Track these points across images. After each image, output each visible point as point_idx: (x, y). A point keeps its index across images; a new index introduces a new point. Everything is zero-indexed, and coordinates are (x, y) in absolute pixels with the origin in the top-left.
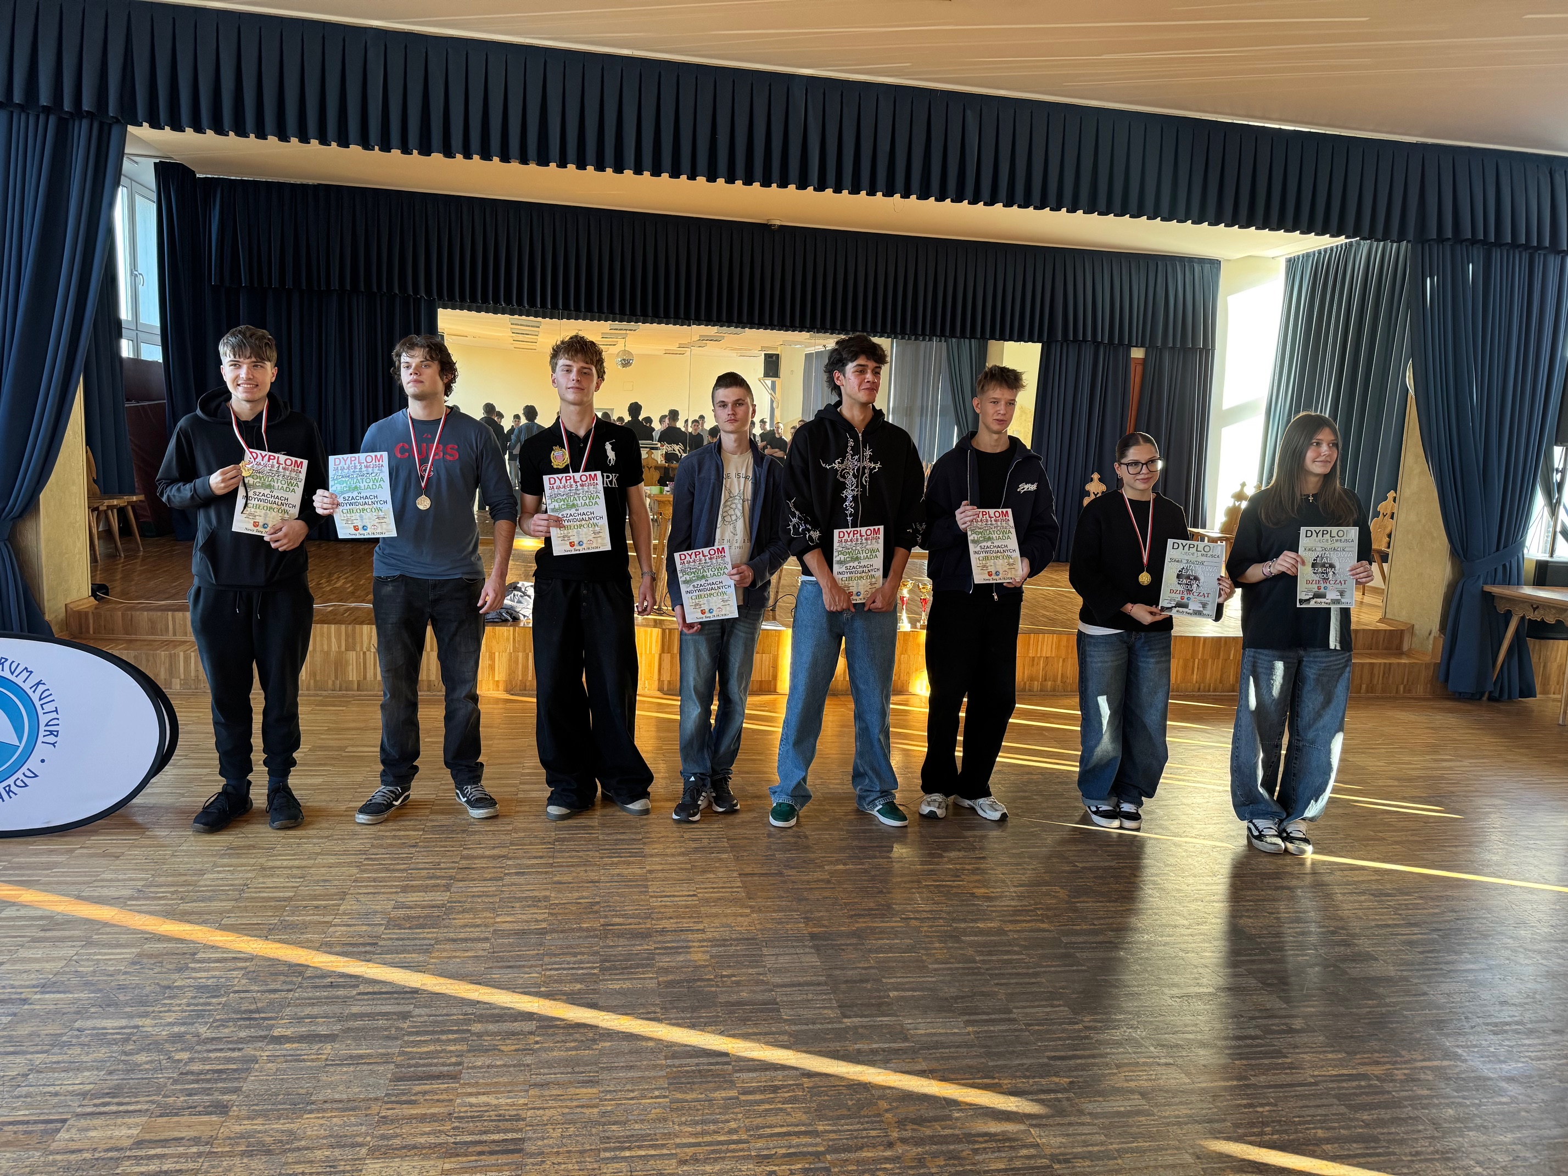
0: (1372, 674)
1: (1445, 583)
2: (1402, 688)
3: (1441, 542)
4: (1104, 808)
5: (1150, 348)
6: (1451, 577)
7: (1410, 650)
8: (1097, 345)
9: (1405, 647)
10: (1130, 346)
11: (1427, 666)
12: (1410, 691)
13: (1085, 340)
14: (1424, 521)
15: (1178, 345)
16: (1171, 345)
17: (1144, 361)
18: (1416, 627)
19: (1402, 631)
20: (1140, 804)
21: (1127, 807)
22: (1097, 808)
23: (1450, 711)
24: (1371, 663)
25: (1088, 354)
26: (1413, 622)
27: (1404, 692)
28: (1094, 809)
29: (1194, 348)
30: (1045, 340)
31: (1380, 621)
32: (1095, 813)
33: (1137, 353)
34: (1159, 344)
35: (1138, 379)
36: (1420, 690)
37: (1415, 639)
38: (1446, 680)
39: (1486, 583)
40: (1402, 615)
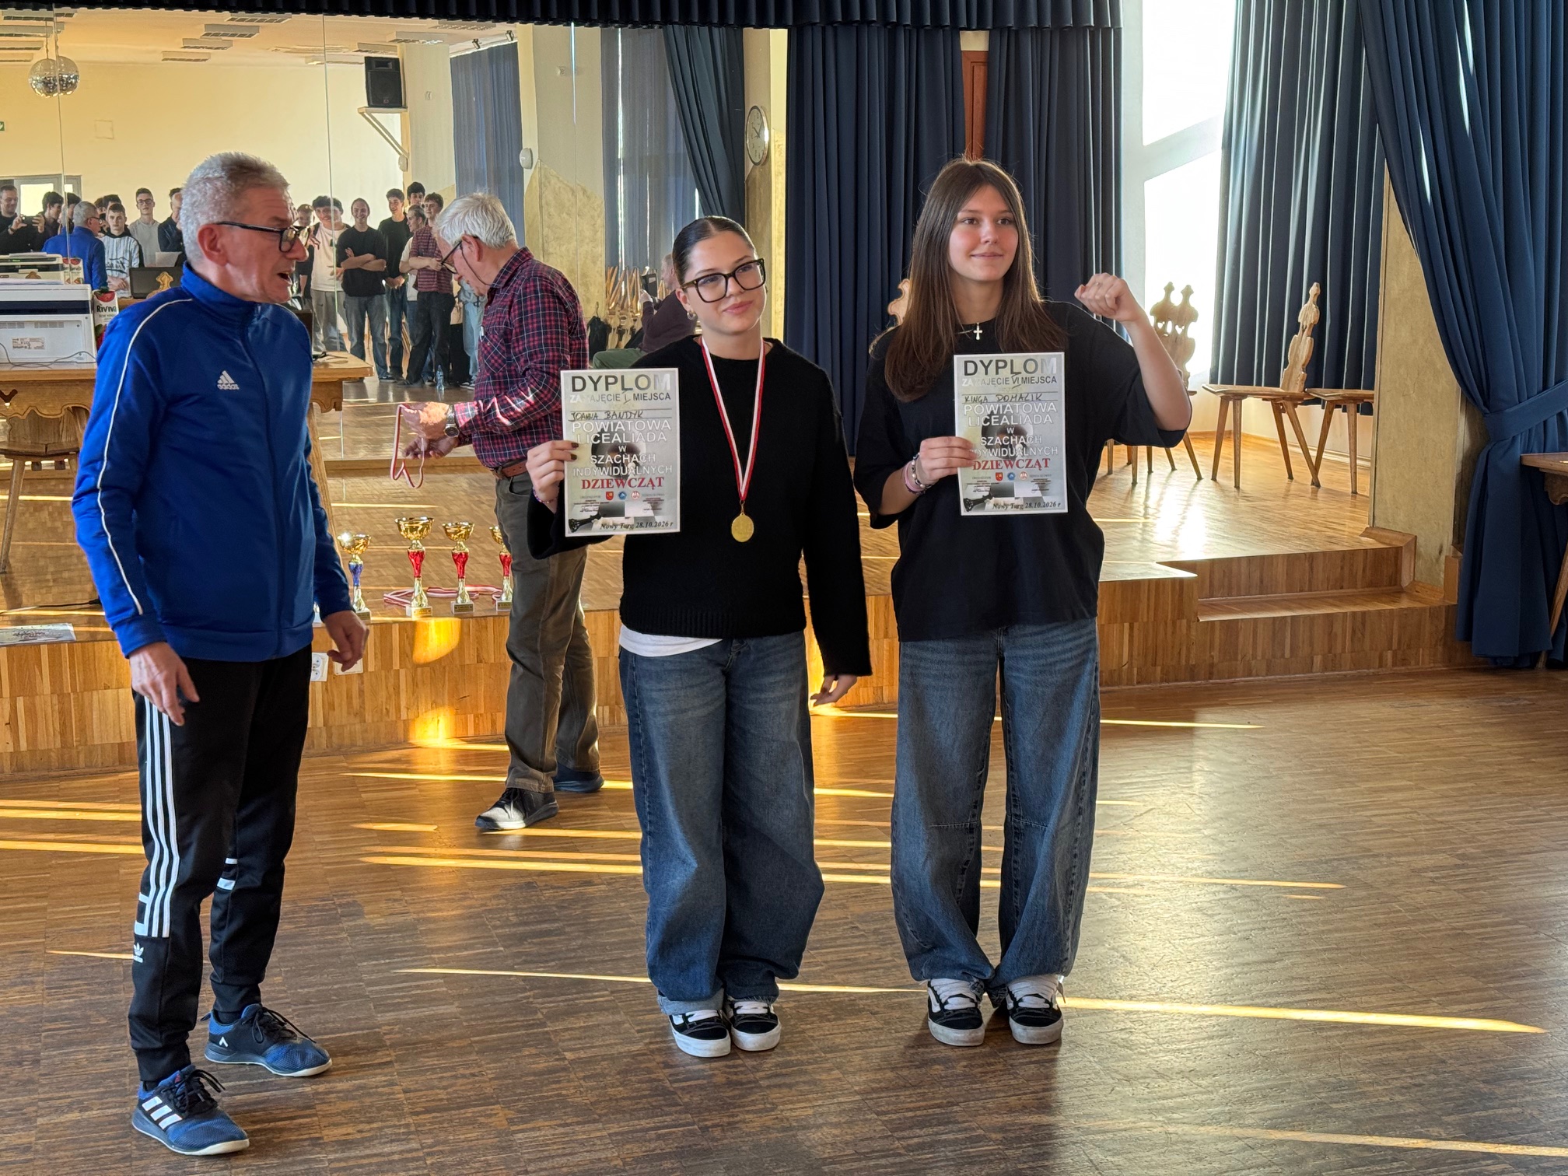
0: (1331, 635)
1: (1459, 456)
2: (1389, 654)
3: (1446, 383)
4: (700, 1015)
5: (997, 29)
6: (1467, 444)
7: (1414, 583)
8: (893, 29)
9: (1406, 580)
10: (956, 29)
11: (1433, 612)
12: (1404, 661)
13: (865, 20)
14: (1421, 341)
15: (1048, 24)
16: (1034, 23)
17: (989, 56)
18: (1420, 541)
19: (1397, 551)
20: (772, 994)
21: (748, 1007)
22: (685, 1018)
23: (1463, 694)
24: (1328, 615)
25: (875, 45)
26: (1415, 532)
27: (1394, 664)
28: (679, 1021)
29: (1079, 27)
30: (790, 23)
31: (1366, 533)
32: (681, 1029)
33: (974, 42)
34: (1011, 23)
35: (979, 94)
36: (1425, 657)
37: (1420, 563)
38: (1468, 636)
39: (1528, 450)
40: (1400, 520)
